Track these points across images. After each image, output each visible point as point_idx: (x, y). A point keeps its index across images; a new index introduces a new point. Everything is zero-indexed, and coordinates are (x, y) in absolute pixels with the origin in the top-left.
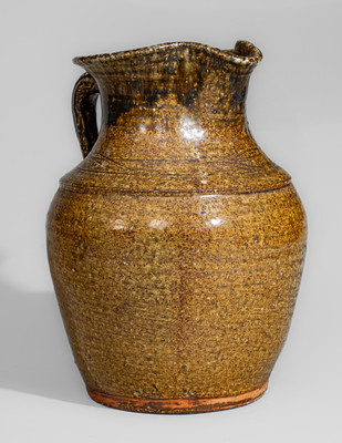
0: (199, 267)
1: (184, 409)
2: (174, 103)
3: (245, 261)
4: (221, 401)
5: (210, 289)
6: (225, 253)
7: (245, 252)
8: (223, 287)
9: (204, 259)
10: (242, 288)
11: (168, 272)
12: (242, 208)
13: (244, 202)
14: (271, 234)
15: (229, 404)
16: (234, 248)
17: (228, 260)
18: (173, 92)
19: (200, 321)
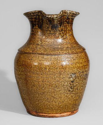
0: (29, 74)
1: (35, 115)
2: (37, 28)
3: (42, 75)
4: (44, 114)
5: (32, 81)
6: (35, 71)
7: (42, 72)
8: (36, 81)
9: (30, 72)
10: (41, 82)
11: (23, 75)
12: (43, 59)
13: (45, 57)
14: (52, 68)
15: (47, 116)
16: (38, 70)
17: (37, 74)
18: (37, 24)
19: (32, 90)
